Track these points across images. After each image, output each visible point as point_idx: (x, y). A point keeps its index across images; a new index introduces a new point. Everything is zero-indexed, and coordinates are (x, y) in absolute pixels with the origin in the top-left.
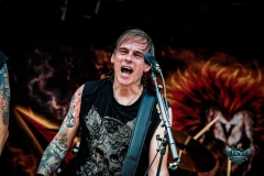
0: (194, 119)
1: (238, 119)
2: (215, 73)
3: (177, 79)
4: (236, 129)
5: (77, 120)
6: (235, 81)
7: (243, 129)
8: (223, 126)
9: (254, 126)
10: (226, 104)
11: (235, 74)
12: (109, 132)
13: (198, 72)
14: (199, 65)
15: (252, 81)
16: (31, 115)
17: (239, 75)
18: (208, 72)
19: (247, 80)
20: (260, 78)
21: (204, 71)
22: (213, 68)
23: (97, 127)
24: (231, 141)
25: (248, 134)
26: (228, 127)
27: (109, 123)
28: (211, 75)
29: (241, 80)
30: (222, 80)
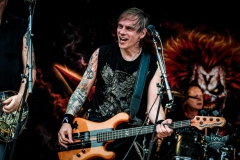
0: (183, 72)
1: (215, 72)
2: (198, 39)
3: (170, 44)
4: (213, 79)
5: (95, 74)
6: (212, 44)
7: (218, 78)
8: (204, 76)
9: (226, 76)
10: (206, 61)
11: (213, 39)
12: (120, 81)
13: (186, 38)
14: (186, 33)
15: (224, 44)
16: (66, 70)
17: (216, 40)
18: (193, 38)
19: (221, 43)
20: (230, 42)
21: (190, 37)
22: (197, 35)
23: (110, 78)
24: (210, 87)
25: (222, 82)
26: (208, 77)
27: (120, 75)
28: (195, 40)
29: (217, 43)
30: (203, 44)
